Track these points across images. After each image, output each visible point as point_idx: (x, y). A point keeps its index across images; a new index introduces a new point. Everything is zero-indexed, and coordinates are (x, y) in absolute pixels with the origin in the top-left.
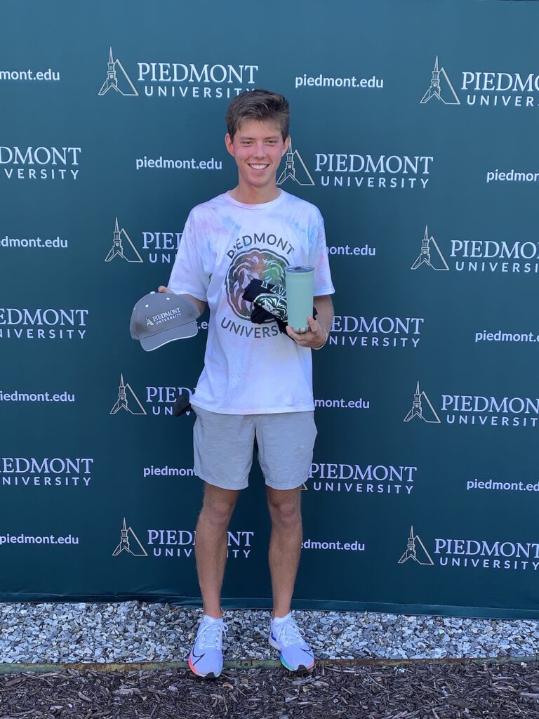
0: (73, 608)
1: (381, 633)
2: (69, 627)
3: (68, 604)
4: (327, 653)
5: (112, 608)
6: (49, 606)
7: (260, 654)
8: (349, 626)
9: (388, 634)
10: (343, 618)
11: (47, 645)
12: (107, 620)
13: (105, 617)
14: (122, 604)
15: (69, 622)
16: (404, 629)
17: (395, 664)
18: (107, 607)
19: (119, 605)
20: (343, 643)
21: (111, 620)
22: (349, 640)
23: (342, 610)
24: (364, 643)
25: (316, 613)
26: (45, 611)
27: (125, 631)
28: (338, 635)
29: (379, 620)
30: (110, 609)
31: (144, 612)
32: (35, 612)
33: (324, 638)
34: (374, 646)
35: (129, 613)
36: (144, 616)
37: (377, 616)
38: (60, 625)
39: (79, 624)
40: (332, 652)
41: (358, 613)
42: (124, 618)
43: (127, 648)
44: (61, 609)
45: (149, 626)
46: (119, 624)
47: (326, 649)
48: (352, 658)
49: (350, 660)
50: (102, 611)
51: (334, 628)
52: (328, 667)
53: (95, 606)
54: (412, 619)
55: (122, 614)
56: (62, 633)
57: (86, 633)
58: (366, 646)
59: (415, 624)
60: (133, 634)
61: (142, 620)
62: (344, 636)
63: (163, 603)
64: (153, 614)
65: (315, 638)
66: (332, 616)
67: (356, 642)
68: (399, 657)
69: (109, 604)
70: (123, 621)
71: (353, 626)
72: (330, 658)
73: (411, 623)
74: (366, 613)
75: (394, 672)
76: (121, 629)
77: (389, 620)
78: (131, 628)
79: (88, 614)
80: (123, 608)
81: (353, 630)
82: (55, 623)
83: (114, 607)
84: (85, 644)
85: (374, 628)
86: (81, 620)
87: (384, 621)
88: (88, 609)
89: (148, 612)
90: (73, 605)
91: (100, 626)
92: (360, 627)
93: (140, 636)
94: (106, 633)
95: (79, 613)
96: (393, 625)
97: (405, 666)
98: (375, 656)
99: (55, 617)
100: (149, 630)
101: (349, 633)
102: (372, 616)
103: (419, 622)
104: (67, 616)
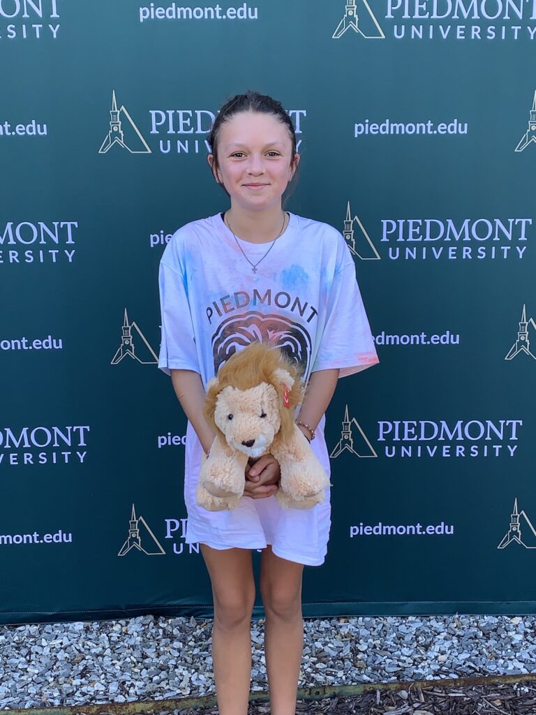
0: (66, 630)
1: (483, 641)
2: (67, 655)
3: (59, 625)
4: (420, 671)
5: (119, 626)
6: (33, 629)
7: (330, 678)
8: (439, 634)
9: (492, 642)
10: (428, 624)
11: (40, 681)
12: (117, 643)
13: (112, 639)
14: (132, 621)
15: (65, 649)
16: (510, 634)
17: (513, 681)
18: (112, 626)
19: (127, 623)
20: (436, 658)
21: (122, 643)
22: (443, 653)
23: (423, 614)
24: (465, 656)
25: (390, 620)
26: (30, 636)
27: (144, 656)
28: (427, 647)
29: (476, 624)
30: (117, 628)
31: (164, 630)
32: (16, 638)
33: (411, 652)
34: (479, 658)
35: (144, 633)
36: (165, 635)
37: (472, 620)
38: (53, 654)
39: (79, 651)
40: (427, 670)
41: (445, 617)
42: (139, 639)
43: (151, 679)
44: (51, 631)
45: (175, 649)
46: (133, 647)
47: (417, 665)
48: (455, 677)
49: (455, 680)
50: (107, 631)
51: (420, 638)
52: (428, 690)
53: (96, 625)
54: (517, 620)
55: (135, 634)
56: (58, 664)
57: (92, 662)
58: (469, 659)
59: (523, 627)
60: (156, 660)
61: (163, 640)
62: (436, 648)
63: (188, 616)
64: (176, 632)
65: (399, 653)
66: (412, 622)
67: (453, 654)
68: (517, 672)
69: (114, 622)
70: (138, 643)
71: (444, 634)
72: (427, 678)
73: (517, 626)
74: (457, 616)
75: (515, 692)
76: (137, 654)
77: (488, 624)
78: (150, 652)
79: (90, 636)
80: (135, 625)
81: (445, 639)
82: (47, 651)
83: (122, 626)
84: (94, 678)
85: (472, 635)
86: (81, 645)
87: (482, 625)
88: (87, 630)
89: (169, 629)
90: (65, 625)
91: (108, 652)
92: (453, 635)
93: (166, 662)
94: (119, 660)
95: (76, 636)
96: (495, 630)
97: (528, 684)
98: (485, 672)
99: (44, 643)
100: (177, 654)
101: (441, 644)
102: (466, 620)
103: (528, 624)
104: (60, 641)
